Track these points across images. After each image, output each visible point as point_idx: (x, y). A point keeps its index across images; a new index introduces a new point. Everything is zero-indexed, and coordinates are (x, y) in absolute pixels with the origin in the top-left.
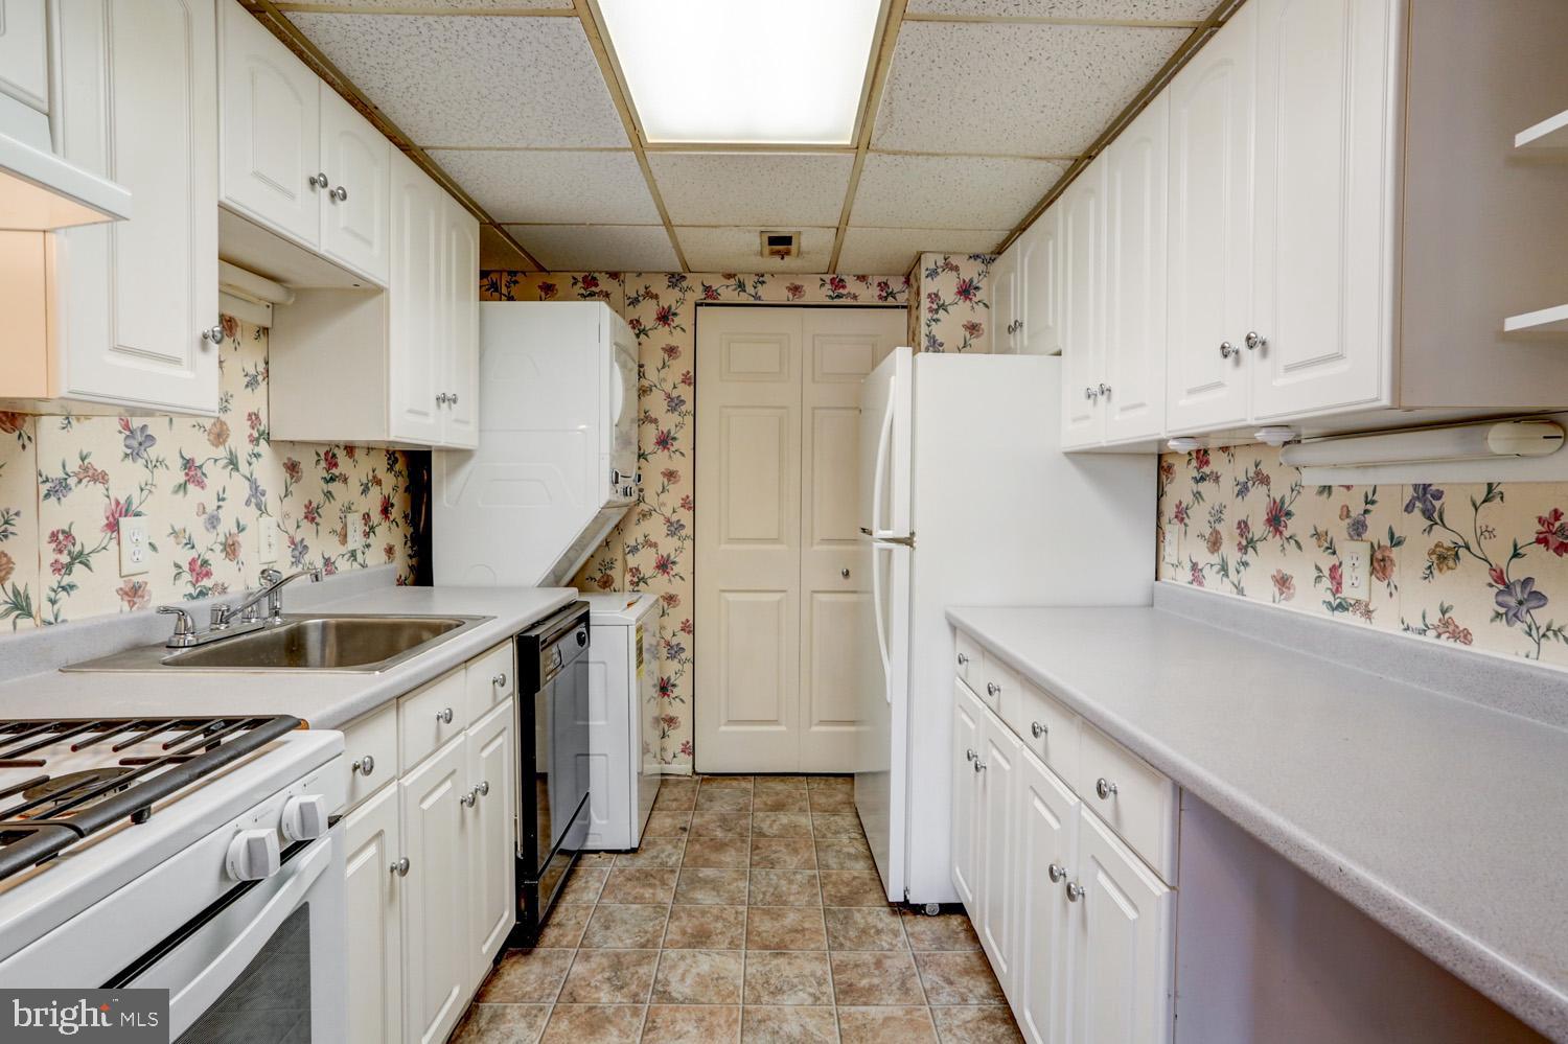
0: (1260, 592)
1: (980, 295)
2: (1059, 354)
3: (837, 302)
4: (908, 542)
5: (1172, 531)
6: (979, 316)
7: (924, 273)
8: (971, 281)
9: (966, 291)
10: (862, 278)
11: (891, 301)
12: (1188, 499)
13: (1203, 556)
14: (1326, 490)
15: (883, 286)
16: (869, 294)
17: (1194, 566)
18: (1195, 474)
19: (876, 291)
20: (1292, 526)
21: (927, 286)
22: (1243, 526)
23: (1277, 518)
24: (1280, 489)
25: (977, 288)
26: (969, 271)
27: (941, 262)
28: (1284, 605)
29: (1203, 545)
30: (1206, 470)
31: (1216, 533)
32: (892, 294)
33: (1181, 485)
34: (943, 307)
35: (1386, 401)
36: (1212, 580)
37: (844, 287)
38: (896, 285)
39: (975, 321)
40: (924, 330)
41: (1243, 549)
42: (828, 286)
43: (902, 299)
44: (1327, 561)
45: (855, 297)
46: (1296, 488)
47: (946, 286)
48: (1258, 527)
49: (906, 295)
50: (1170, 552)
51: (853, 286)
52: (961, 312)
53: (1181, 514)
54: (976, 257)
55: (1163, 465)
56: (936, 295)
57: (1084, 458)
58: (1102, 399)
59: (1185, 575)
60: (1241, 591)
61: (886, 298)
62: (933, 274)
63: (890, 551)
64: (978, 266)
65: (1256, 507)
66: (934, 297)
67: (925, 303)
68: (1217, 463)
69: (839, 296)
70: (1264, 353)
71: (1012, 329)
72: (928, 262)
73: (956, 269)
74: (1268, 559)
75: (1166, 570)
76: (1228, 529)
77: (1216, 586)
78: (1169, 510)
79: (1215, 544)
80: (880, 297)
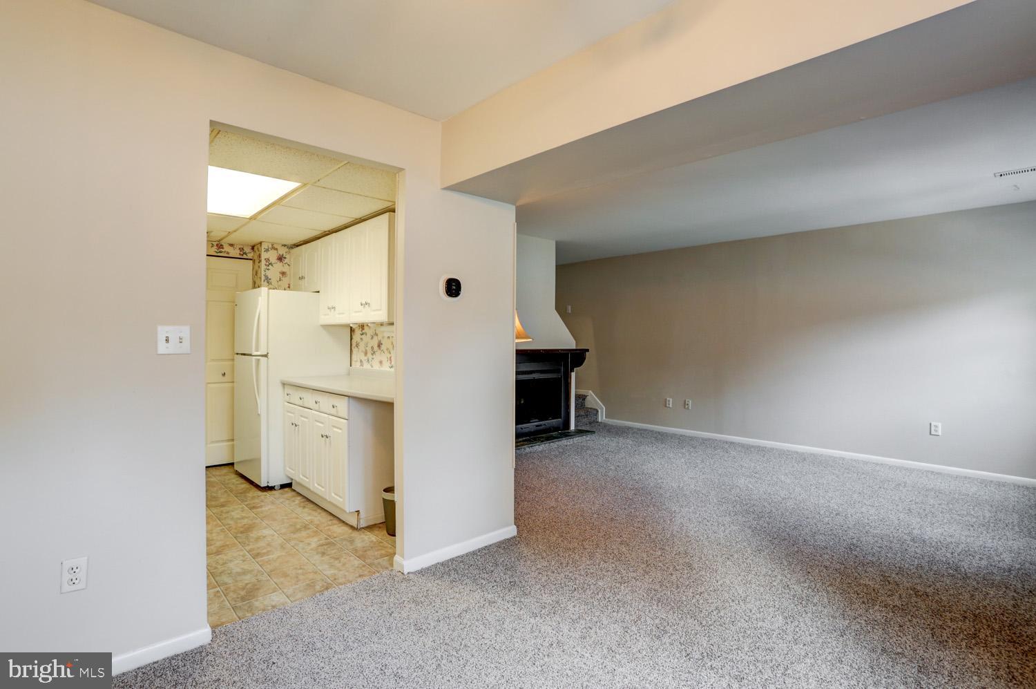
0: (376, 367)
1: (286, 261)
2: (318, 292)
3: (219, 254)
4: (266, 356)
5: (355, 350)
6: (286, 269)
7: (263, 250)
8: (283, 255)
9: (280, 259)
10: (231, 245)
11: (245, 256)
12: (359, 340)
13: (364, 358)
14: (389, 337)
15: (241, 249)
16: (235, 252)
17: (361, 361)
18: (361, 332)
19: (238, 252)
20: (383, 347)
21: (264, 255)
22: (372, 348)
23: (379, 345)
24: (380, 337)
25: (285, 258)
26: (282, 251)
27: (270, 246)
28: (381, 369)
29: (363, 354)
30: (364, 331)
31: (366, 350)
32: (245, 253)
33: (357, 337)
34: (271, 264)
35: (387, 320)
36: (365, 363)
37: (223, 248)
38: (247, 250)
39: (284, 270)
40: (263, 273)
41: (372, 354)
42: (215, 247)
43: (250, 256)
44: (389, 356)
45: (228, 253)
46: (383, 337)
47: (272, 256)
48: (376, 348)
49: (252, 254)
50: (354, 357)
51: (227, 248)
52: (279, 267)
53: (357, 345)
54: (285, 246)
55: (352, 330)
56: (268, 259)
57: (326, 327)
58: (332, 310)
59: (359, 364)
60: (372, 367)
61: (243, 255)
62: (267, 250)
63: (259, 360)
64: (286, 249)
65: (375, 343)
66: (267, 260)
67: (263, 262)
68: (366, 330)
69: (220, 252)
70: (369, 306)
71: (302, 278)
72: (264, 246)
73: (277, 249)
74: (378, 357)
75: (353, 363)
76: (369, 349)
77: (366, 366)
78: (354, 344)
79: (366, 354)
80: (240, 254)
